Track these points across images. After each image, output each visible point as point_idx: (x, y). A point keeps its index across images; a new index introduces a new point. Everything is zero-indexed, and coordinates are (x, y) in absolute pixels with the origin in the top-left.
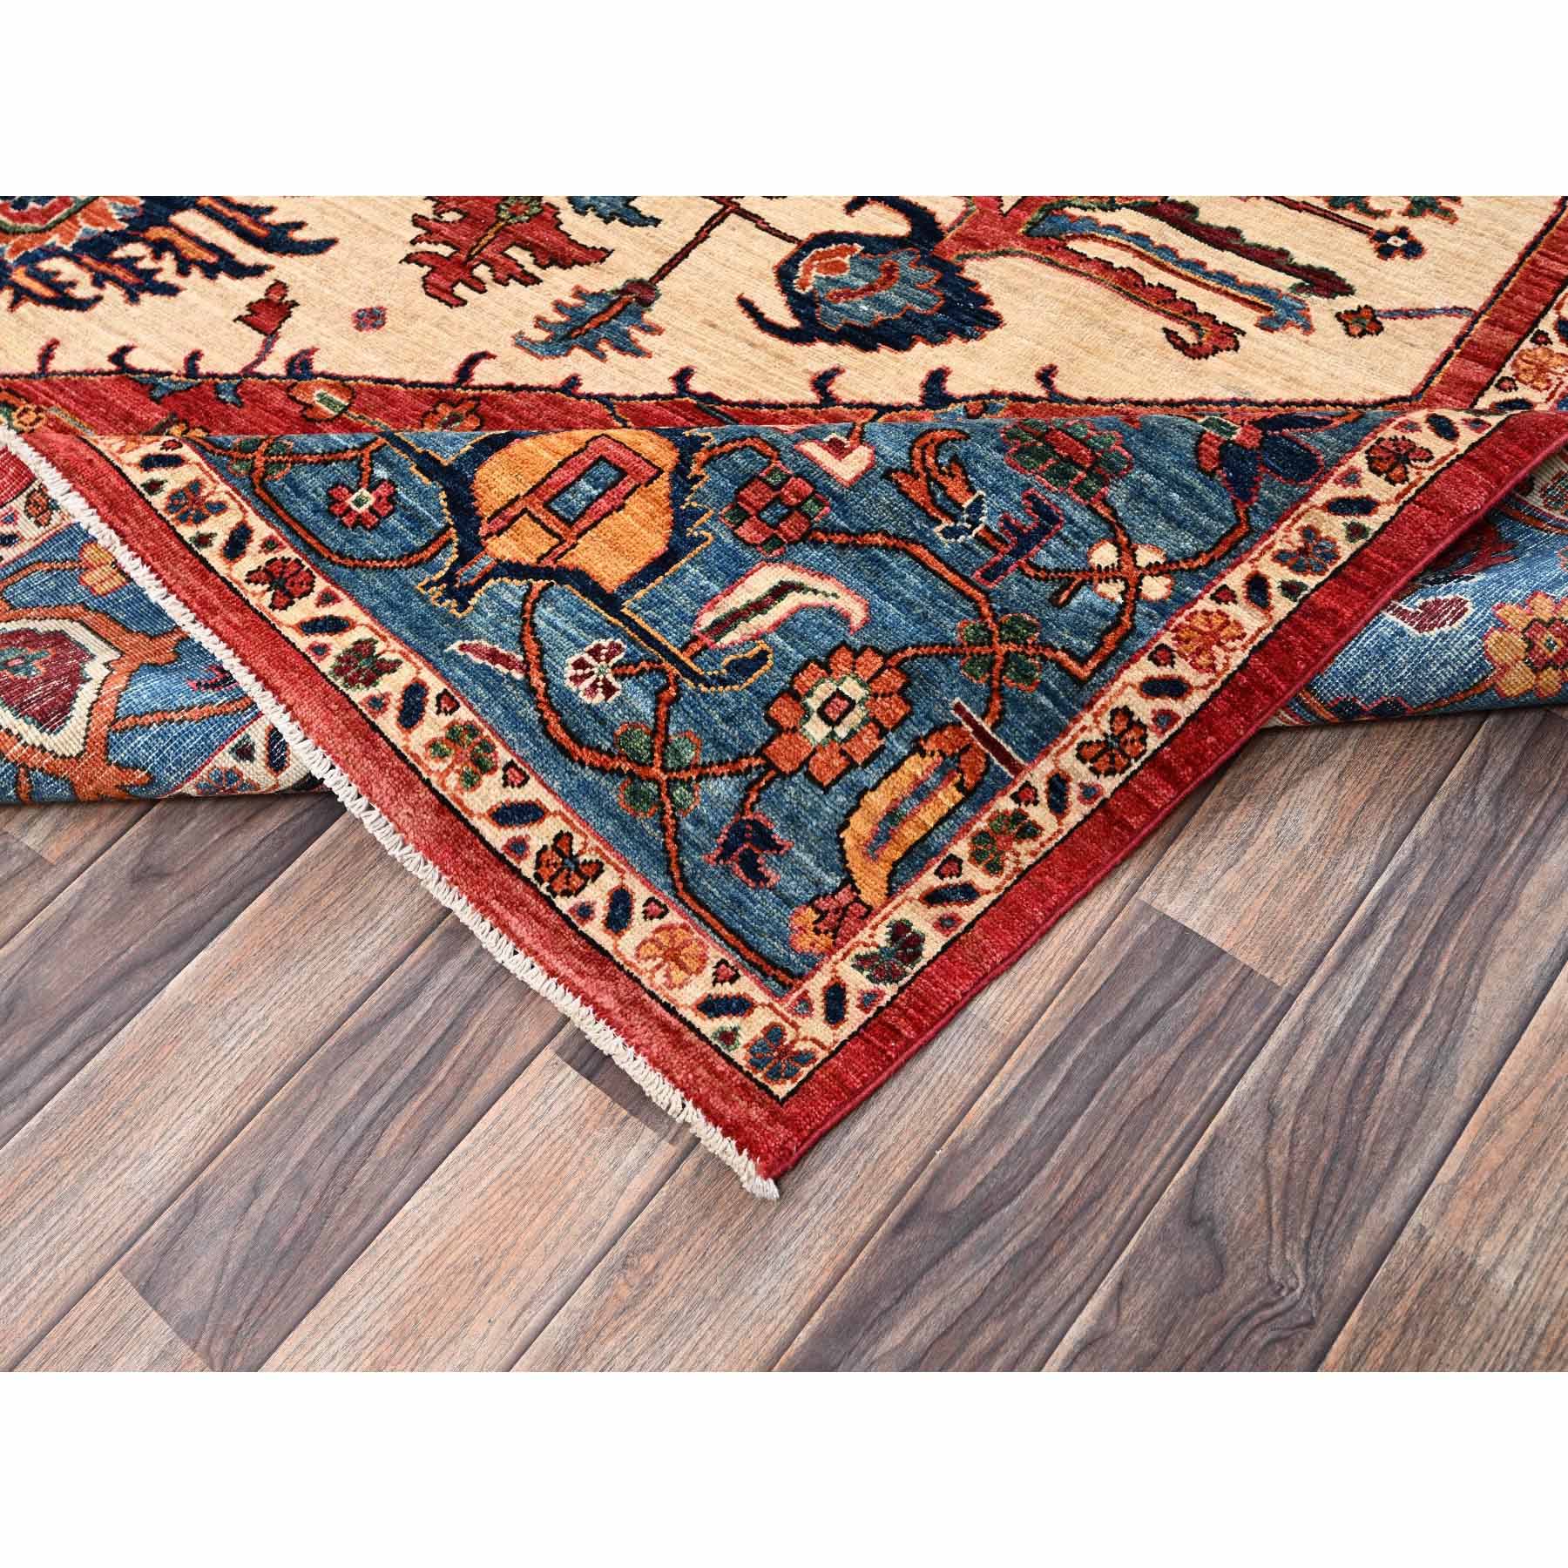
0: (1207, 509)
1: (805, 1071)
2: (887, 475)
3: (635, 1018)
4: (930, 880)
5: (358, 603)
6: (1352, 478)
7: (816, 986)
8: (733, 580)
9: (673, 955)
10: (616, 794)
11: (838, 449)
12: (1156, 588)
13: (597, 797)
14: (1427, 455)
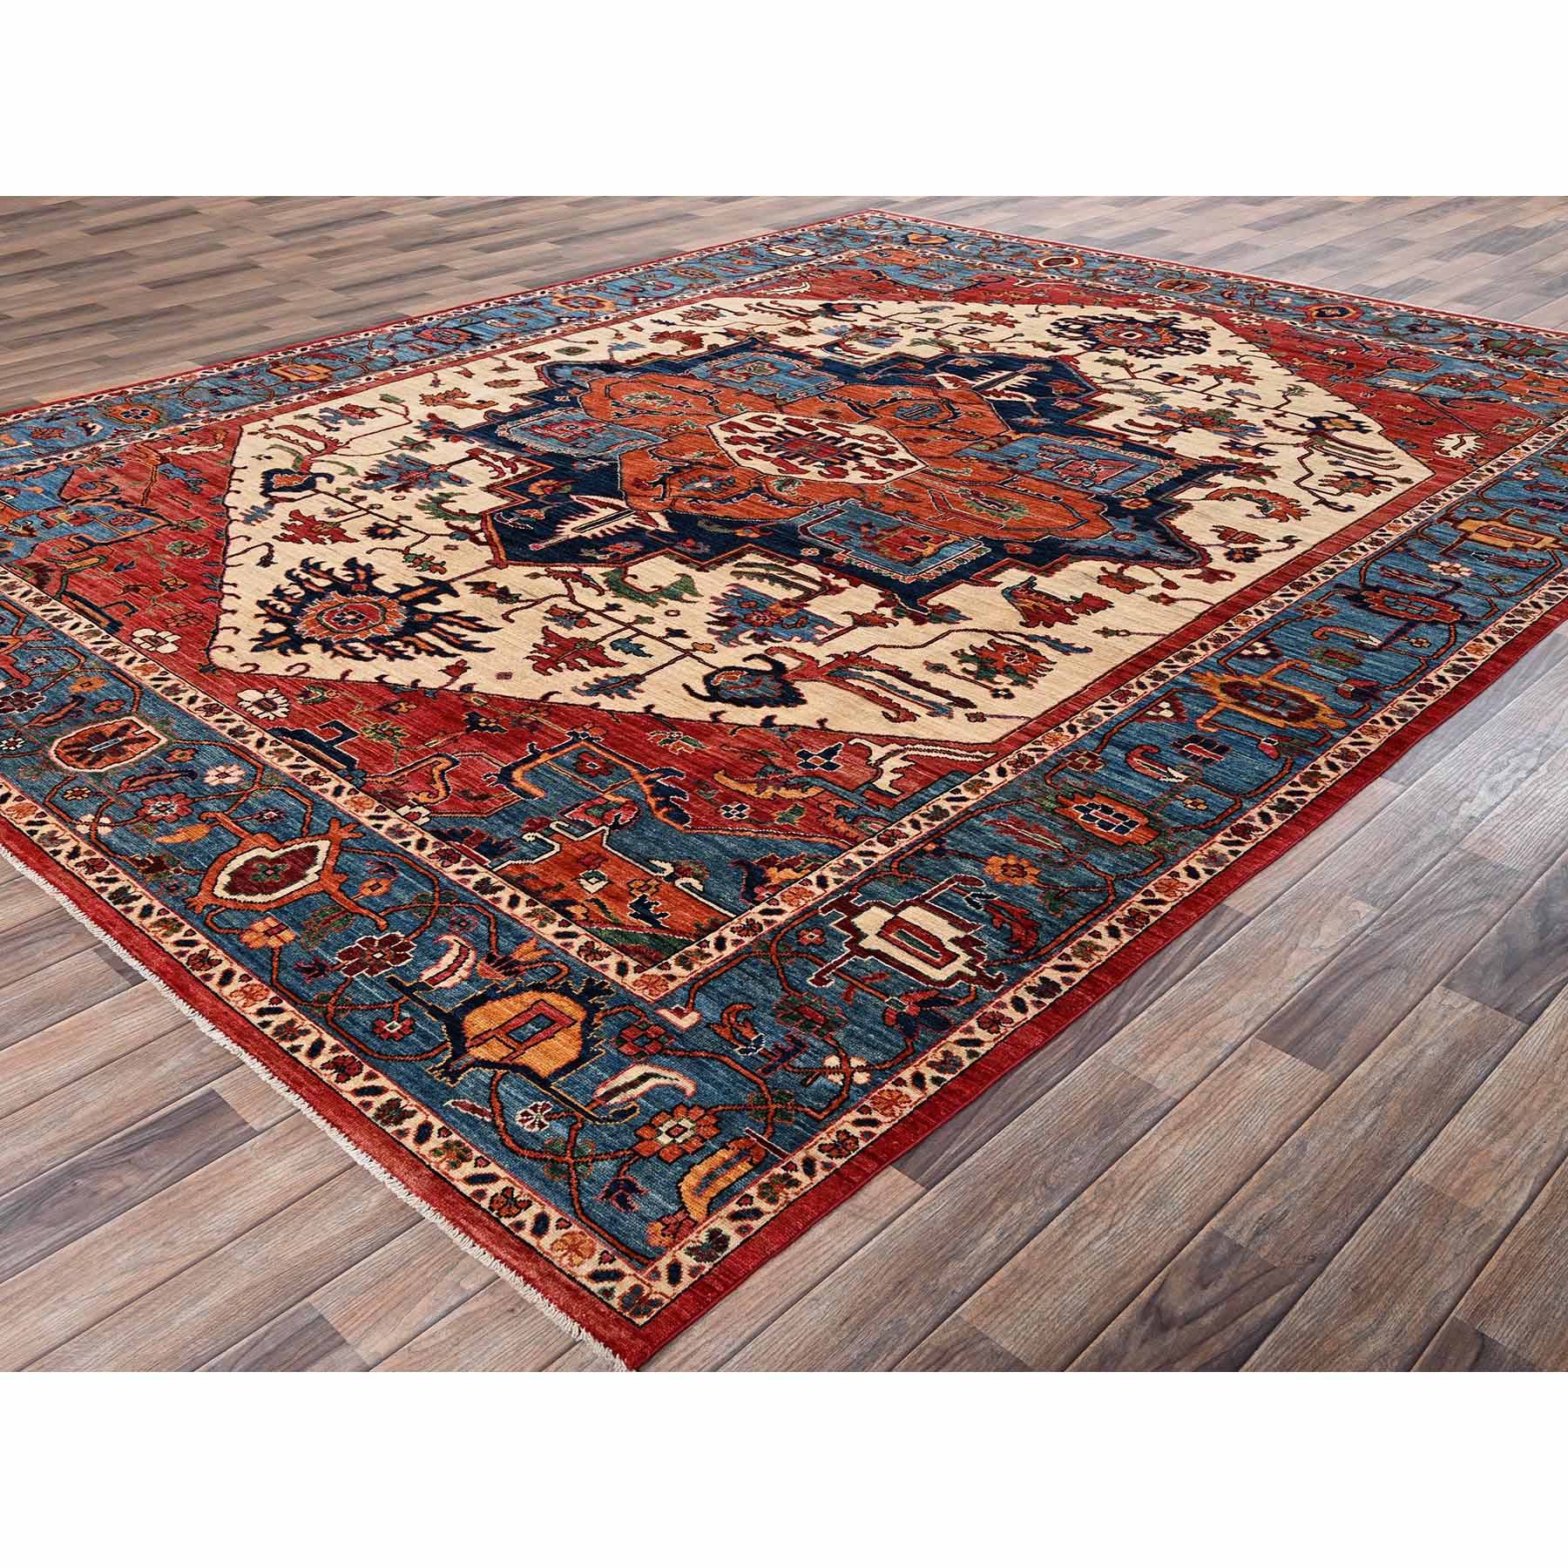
0: (890, 1042)
1: (655, 1310)
2: (708, 1026)
3: (549, 1284)
4: (733, 1207)
5: (390, 1078)
6: (970, 1030)
7: (663, 1264)
8: (617, 1072)
9: (574, 1248)
10: (542, 1170)
11: (679, 1013)
12: (861, 1078)
13: (531, 1172)
14: (1010, 1021)
